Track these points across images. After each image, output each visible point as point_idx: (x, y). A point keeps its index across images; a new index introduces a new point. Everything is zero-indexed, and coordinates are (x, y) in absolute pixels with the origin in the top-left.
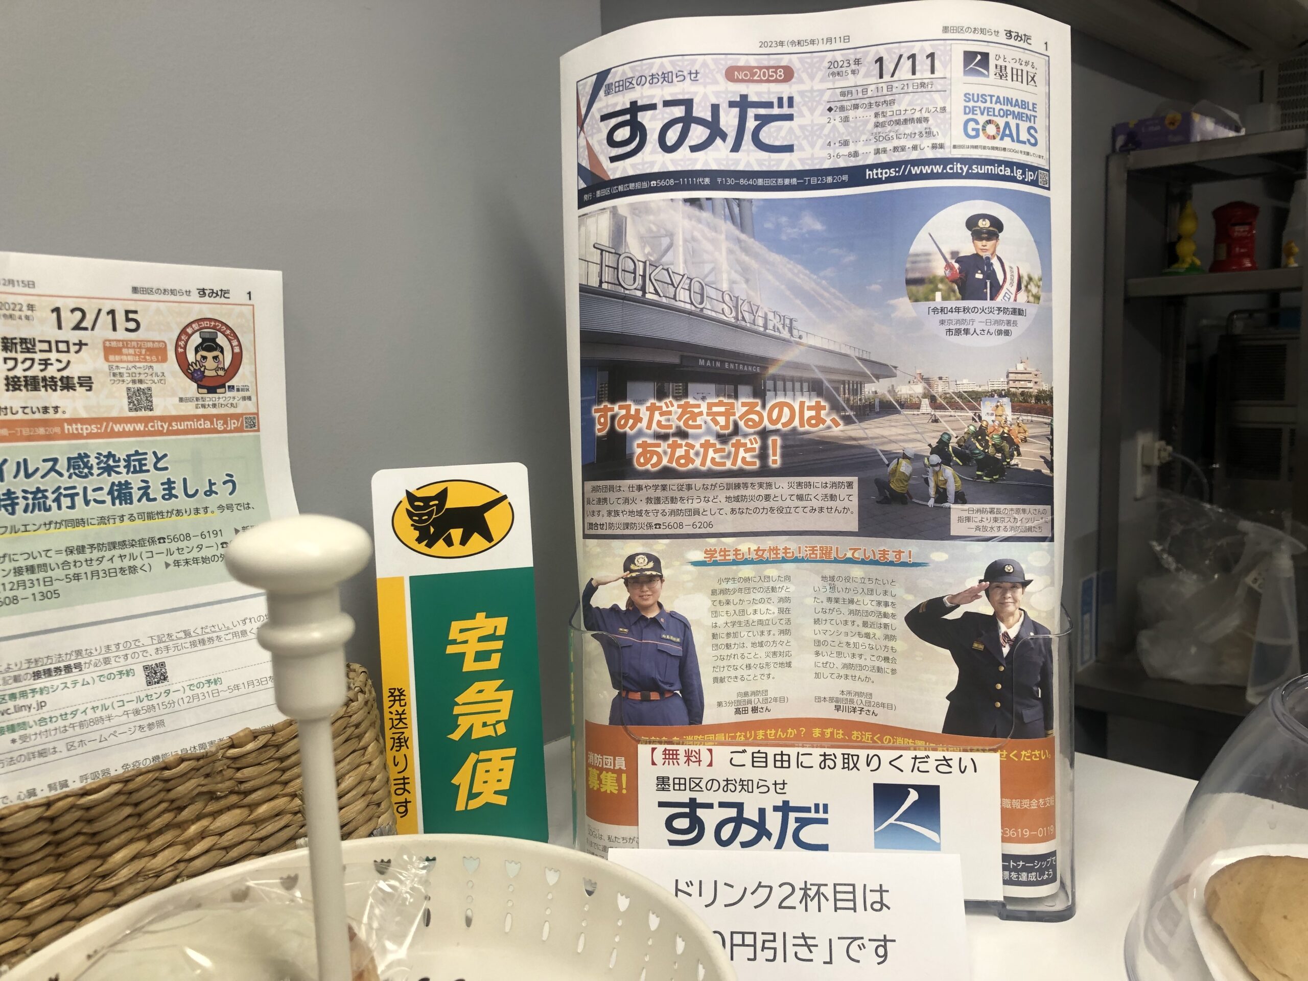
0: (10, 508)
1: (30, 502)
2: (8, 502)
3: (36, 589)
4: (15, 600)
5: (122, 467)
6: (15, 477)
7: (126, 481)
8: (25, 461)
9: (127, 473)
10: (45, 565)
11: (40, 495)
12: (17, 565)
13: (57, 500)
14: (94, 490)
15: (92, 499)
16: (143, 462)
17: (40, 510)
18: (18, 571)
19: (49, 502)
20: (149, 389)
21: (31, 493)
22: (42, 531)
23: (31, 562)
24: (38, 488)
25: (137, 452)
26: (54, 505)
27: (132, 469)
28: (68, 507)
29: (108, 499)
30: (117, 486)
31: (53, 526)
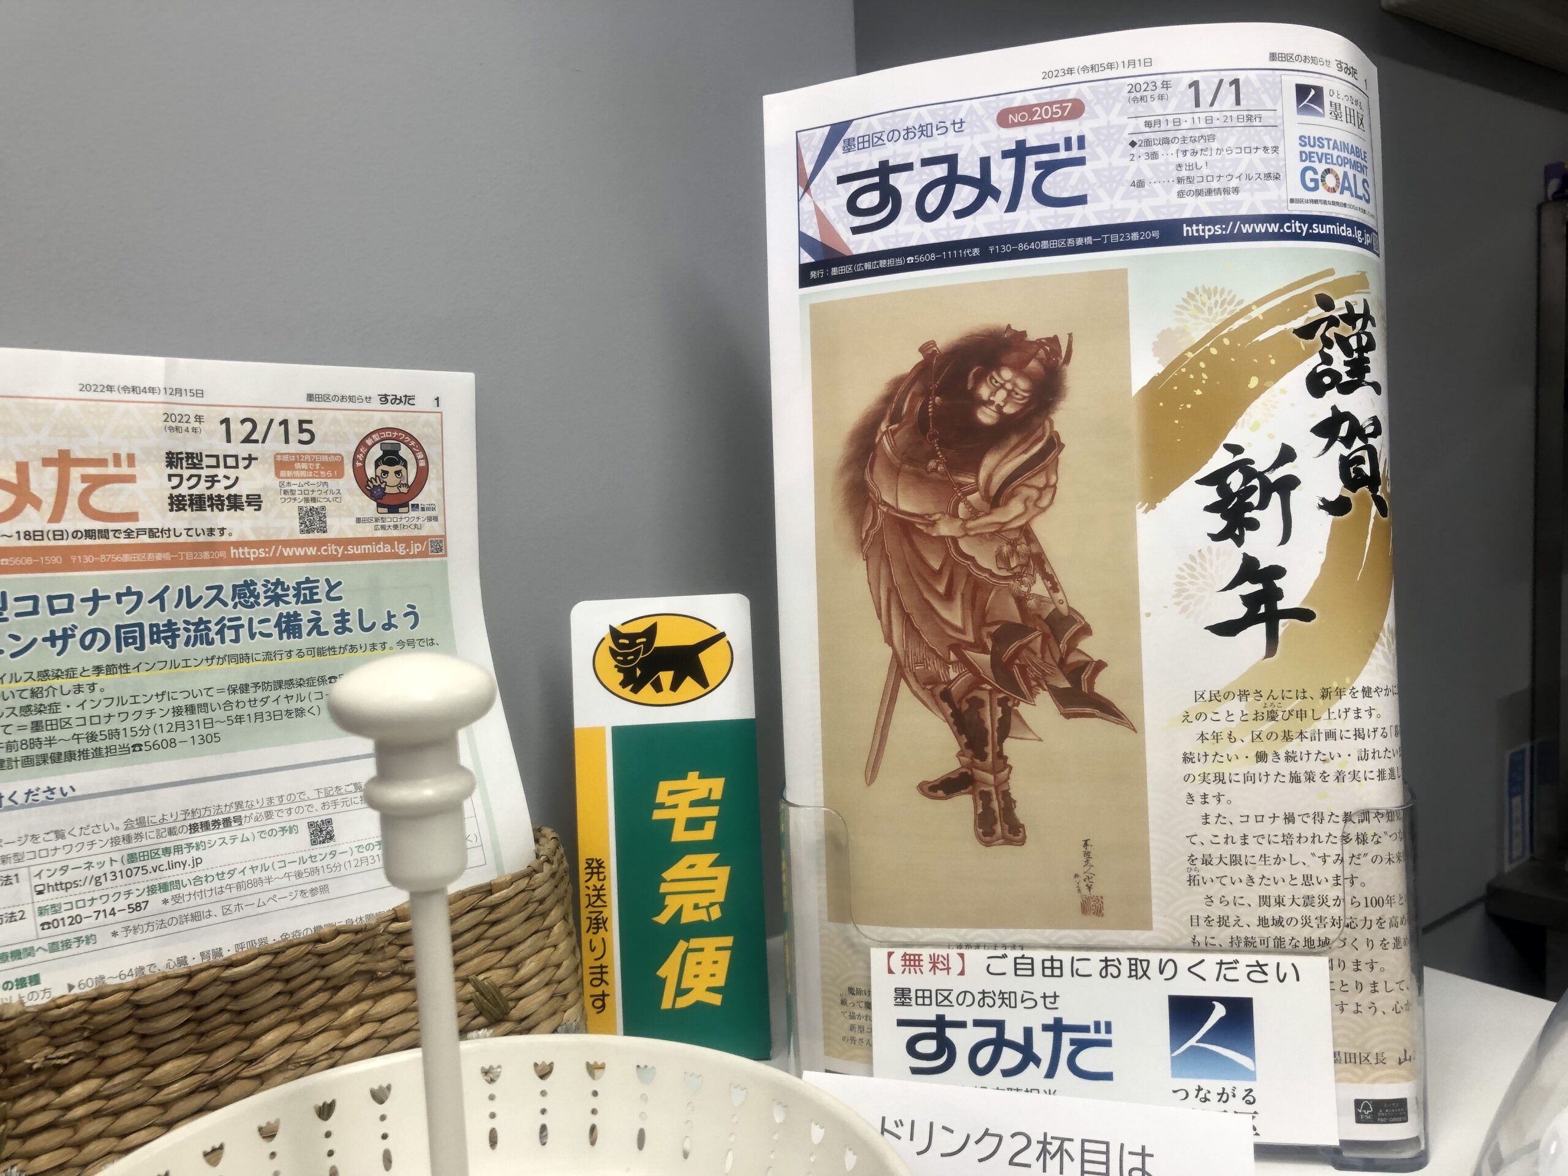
0: (170, 640)
1: (192, 634)
2: (170, 634)
3: (196, 732)
4: (172, 743)
5: (291, 596)
6: (177, 606)
7: (295, 612)
8: (188, 588)
9: (297, 603)
10: (206, 705)
11: (202, 627)
12: (176, 704)
13: (220, 632)
14: (261, 622)
15: (257, 631)
16: (315, 591)
17: (202, 643)
18: (177, 711)
19: (212, 635)
20: (323, 508)
21: (193, 624)
22: (204, 666)
23: (191, 701)
24: (201, 619)
25: (308, 579)
26: (217, 638)
27: (302, 599)
28: (231, 641)
29: (275, 632)
30: (285, 617)
31: (215, 661)
